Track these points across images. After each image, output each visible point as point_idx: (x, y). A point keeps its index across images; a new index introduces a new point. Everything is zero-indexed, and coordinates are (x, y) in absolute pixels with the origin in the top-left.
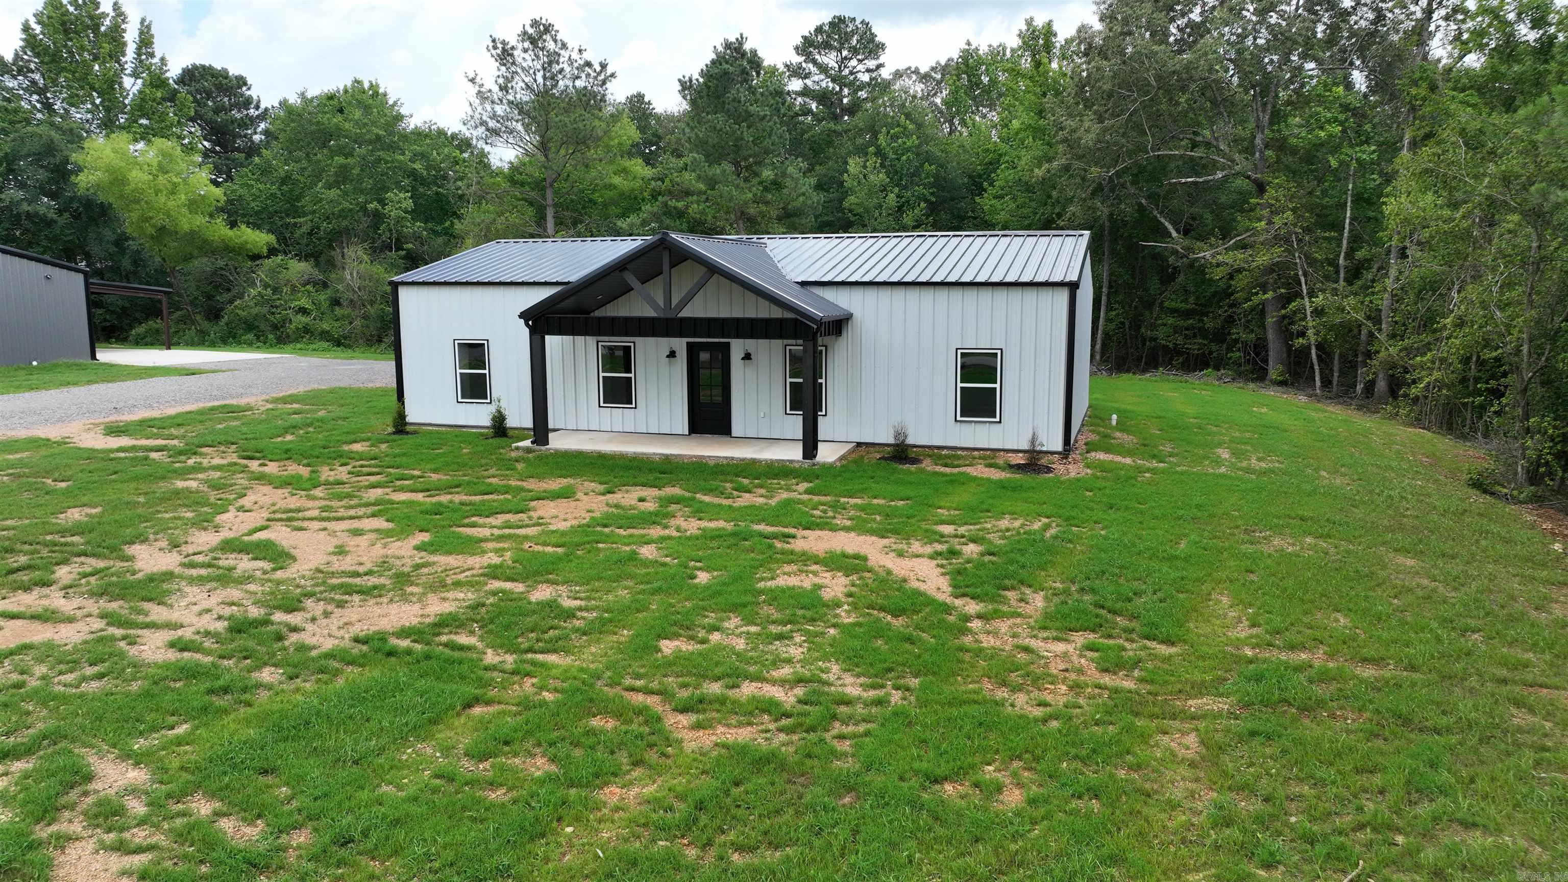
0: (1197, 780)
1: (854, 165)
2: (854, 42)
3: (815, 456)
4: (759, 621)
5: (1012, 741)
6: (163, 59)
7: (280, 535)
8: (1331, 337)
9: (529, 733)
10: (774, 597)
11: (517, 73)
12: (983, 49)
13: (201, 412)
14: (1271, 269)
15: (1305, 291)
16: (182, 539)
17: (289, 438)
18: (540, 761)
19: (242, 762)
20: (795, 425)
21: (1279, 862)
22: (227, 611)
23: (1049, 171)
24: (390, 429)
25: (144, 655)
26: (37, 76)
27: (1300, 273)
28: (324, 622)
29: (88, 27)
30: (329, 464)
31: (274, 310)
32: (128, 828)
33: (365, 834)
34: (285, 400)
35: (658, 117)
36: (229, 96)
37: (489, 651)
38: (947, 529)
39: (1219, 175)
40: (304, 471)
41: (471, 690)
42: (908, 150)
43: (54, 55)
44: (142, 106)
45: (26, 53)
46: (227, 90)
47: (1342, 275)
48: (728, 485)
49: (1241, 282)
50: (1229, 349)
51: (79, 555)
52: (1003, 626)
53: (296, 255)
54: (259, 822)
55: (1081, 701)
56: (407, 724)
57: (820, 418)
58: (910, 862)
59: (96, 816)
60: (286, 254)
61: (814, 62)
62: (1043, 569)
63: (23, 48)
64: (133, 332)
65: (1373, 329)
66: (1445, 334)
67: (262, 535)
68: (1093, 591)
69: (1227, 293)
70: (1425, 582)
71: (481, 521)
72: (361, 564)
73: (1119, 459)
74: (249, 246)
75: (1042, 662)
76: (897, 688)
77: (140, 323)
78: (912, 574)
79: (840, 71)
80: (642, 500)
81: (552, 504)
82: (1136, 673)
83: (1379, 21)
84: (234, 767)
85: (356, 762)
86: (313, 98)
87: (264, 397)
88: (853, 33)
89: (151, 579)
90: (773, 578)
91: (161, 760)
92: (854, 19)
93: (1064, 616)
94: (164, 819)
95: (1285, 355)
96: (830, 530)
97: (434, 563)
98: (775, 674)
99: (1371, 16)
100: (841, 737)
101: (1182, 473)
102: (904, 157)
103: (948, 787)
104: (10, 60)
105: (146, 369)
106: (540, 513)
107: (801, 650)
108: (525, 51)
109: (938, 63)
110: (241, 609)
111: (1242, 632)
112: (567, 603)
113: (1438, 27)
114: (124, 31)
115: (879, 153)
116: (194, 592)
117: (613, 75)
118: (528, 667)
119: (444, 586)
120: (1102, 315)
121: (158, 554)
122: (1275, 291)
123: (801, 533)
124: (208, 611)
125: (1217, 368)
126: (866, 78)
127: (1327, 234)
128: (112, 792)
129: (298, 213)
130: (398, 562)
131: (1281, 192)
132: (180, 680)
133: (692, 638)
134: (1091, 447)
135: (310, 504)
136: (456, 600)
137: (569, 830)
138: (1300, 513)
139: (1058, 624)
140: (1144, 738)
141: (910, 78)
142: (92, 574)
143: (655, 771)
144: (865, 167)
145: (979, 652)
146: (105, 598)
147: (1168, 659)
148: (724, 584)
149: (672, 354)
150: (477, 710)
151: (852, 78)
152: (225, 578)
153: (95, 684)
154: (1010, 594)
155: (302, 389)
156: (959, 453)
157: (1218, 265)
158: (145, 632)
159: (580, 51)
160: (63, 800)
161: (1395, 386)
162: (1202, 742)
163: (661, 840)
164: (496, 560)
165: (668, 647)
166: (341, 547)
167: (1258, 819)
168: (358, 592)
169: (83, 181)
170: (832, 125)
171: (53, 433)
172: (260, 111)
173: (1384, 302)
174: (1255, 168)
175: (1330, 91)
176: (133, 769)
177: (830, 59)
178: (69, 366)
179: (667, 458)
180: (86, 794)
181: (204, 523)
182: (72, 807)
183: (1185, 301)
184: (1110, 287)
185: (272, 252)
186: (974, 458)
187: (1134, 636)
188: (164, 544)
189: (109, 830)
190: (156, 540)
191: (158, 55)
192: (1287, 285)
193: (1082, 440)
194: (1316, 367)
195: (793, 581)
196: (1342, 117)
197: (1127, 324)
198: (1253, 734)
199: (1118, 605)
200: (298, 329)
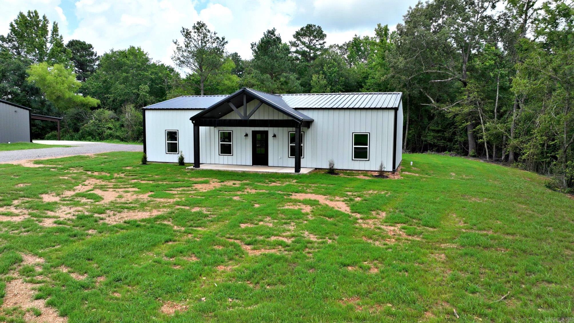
0: (445, 267)
1: (315, 77)
2: (315, 33)
3: (299, 171)
4: (278, 219)
5: (374, 254)
6: (61, 36)
7: (98, 192)
8: (492, 138)
9: (190, 250)
10: (283, 212)
11: (192, 41)
12: (362, 38)
13: (70, 158)
14: (469, 114)
15: (482, 122)
16: (61, 193)
17: (103, 165)
18: (193, 258)
19: (80, 256)
20: (292, 162)
21: (477, 292)
22: (77, 213)
23: (386, 78)
24: (141, 163)
25: (44, 225)
26: (16, 43)
27: (480, 115)
28: (113, 217)
29: (35, 25)
30: (117, 173)
31: (99, 128)
32: (35, 276)
33: (126, 278)
34: (102, 155)
35: (242, 62)
36: (86, 52)
37: (175, 227)
38: (349, 193)
39: (450, 79)
40: (108, 175)
41: (168, 237)
42: (335, 72)
43: (22, 35)
44: (53, 55)
45: (12, 35)
46: (85, 49)
47: (496, 116)
48: (267, 180)
49: (458, 118)
50: (454, 144)
51: (22, 197)
52: (371, 222)
53: (108, 109)
54: (86, 275)
55: (400, 244)
56: (143, 246)
57: (301, 159)
58: (335, 289)
59: (23, 272)
60: (104, 108)
61: (300, 40)
62: (385, 205)
63: (11, 32)
64: (46, 136)
65: (508, 135)
66: (534, 136)
67: (91, 192)
68: (404, 211)
69: (453, 123)
70: (530, 212)
71: (174, 189)
72: (128, 200)
73: (413, 174)
74: (90, 103)
75: (385, 232)
76: (330, 239)
77: (49, 132)
78: (336, 206)
79: (310, 44)
80: (234, 184)
81: (200, 185)
82: (421, 236)
83: (507, 24)
84: (77, 257)
85: (123, 257)
86: (116, 52)
87: (94, 154)
88: (314, 31)
89: (49, 204)
90: (283, 207)
91: (49, 255)
92: (315, 26)
93: (393, 219)
94: (49, 274)
95: (475, 146)
96: (305, 193)
97: (155, 201)
98: (284, 234)
99: (504, 22)
100: (309, 253)
101: (437, 179)
102: (333, 75)
103: (350, 268)
104: (6, 37)
105: (50, 145)
106: (196, 187)
107: (293, 227)
108: (195, 32)
109: (345, 43)
110: (82, 213)
111: (461, 225)
112: (205, 212)
113: (529, 26)
114: (47, 26)
115: (324, 73)
116: (64, 208)
117: (227, 42)
118: (190, 231)
119: (159, 207)
120: (407, 132)
121: (51, 197)
122: (471, 122)
123: (294, 194)
124: (70, 213)
125: (450, 151)
126: (319, 47)
127: (490, 101)
128: (30, 265)
129: (108, 93)
130: (142, 200)
131: (473, 85)
132: (58, 232)
133: (252, 223)
134: (402, 171)
135: (110, 184)
136: (163, 211)
137: (204, 278)
138: (482, 191)
139: (391, 221)
140: (425, 255)
141: (335, 48)
142: (26, 203)
143: (238, 262)
144: (319, 78)
145: (361, 229)
146: (31, 209)
147: (434, 232)
148: (265, 207)
149: (246, 135)
150: (170, 243)
151: (314, 47)
152: (77, 204)
153: (25, 234)
154: (373, 212)
155: (108, 151)
156: (354, 172)
157: (449, 112)
158: (46, 219)
159: (215, 33)
160: (11, 267)
161: (516, 156)
162: (447, 256)
163: (239, 281)
164: (178, 200)
165: (243, 226)
166: (121, 195)
167: (469, 279)
168: (126, 208)
169: (31, 80)
170: (306, 63)
171: (15, 163)
172: (97, 57)
173: (512, 126)
174: (463, 77)
175: (490, 49)
176: (38, 259)
177: (306, 40)
178: (22, 144)
179: (244, 172)
180: (20, 266)
181: (69, 189)
182: (15, 269)
183: (438, 127)
184: (409, 122)
185: (99, 107)
186: (359, 173)
187: (420, 225)
188: (54, 194)
189: (28, 277)
190: (51, 193)
191: (60, 35)
192: (475, 120)
193: (399, 169)
194: (487, 150)
195: (291, 207)
196: (495, 58)
197: (416, 135)
198: (466, 254)
199: (414, 215)
200: (107, 135)
